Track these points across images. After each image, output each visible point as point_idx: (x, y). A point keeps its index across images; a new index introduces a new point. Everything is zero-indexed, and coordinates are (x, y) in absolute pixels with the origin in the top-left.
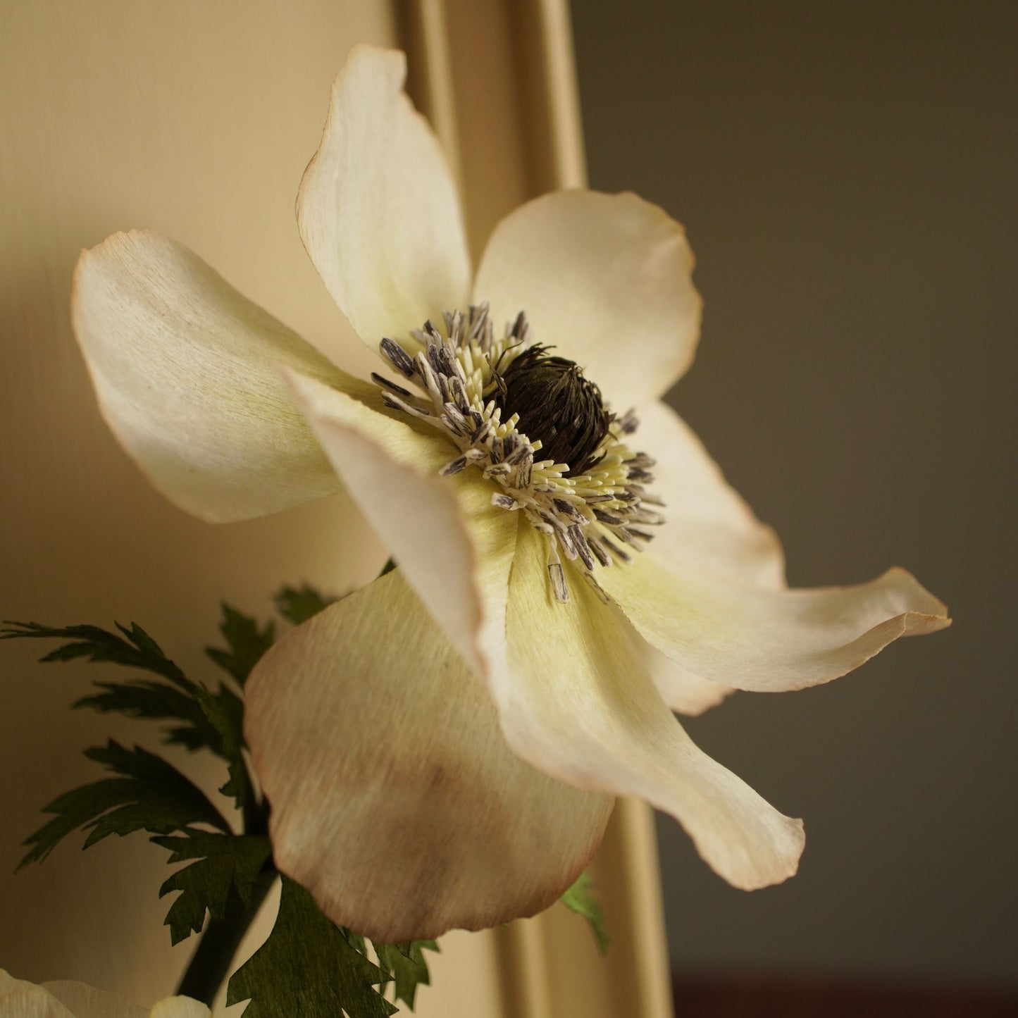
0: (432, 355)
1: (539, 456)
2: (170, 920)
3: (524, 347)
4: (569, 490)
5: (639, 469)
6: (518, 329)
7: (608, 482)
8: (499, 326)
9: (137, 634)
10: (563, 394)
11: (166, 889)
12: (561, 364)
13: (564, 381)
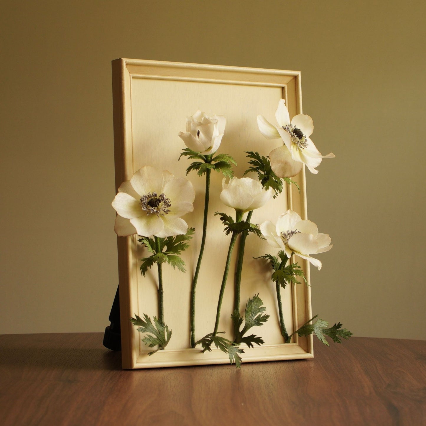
0: (287, 127)
1: (296, 137)
2: (259, 179)
3: (295, 128)
4: (299, 140)
5: (306, 140)
6: (295, 127)
7: (303, 140)
8: (293, 126)
9: (257, 154)
10: (299, 132)
11: (258, 176)
12: (299, 130)
13: (299, 131)
